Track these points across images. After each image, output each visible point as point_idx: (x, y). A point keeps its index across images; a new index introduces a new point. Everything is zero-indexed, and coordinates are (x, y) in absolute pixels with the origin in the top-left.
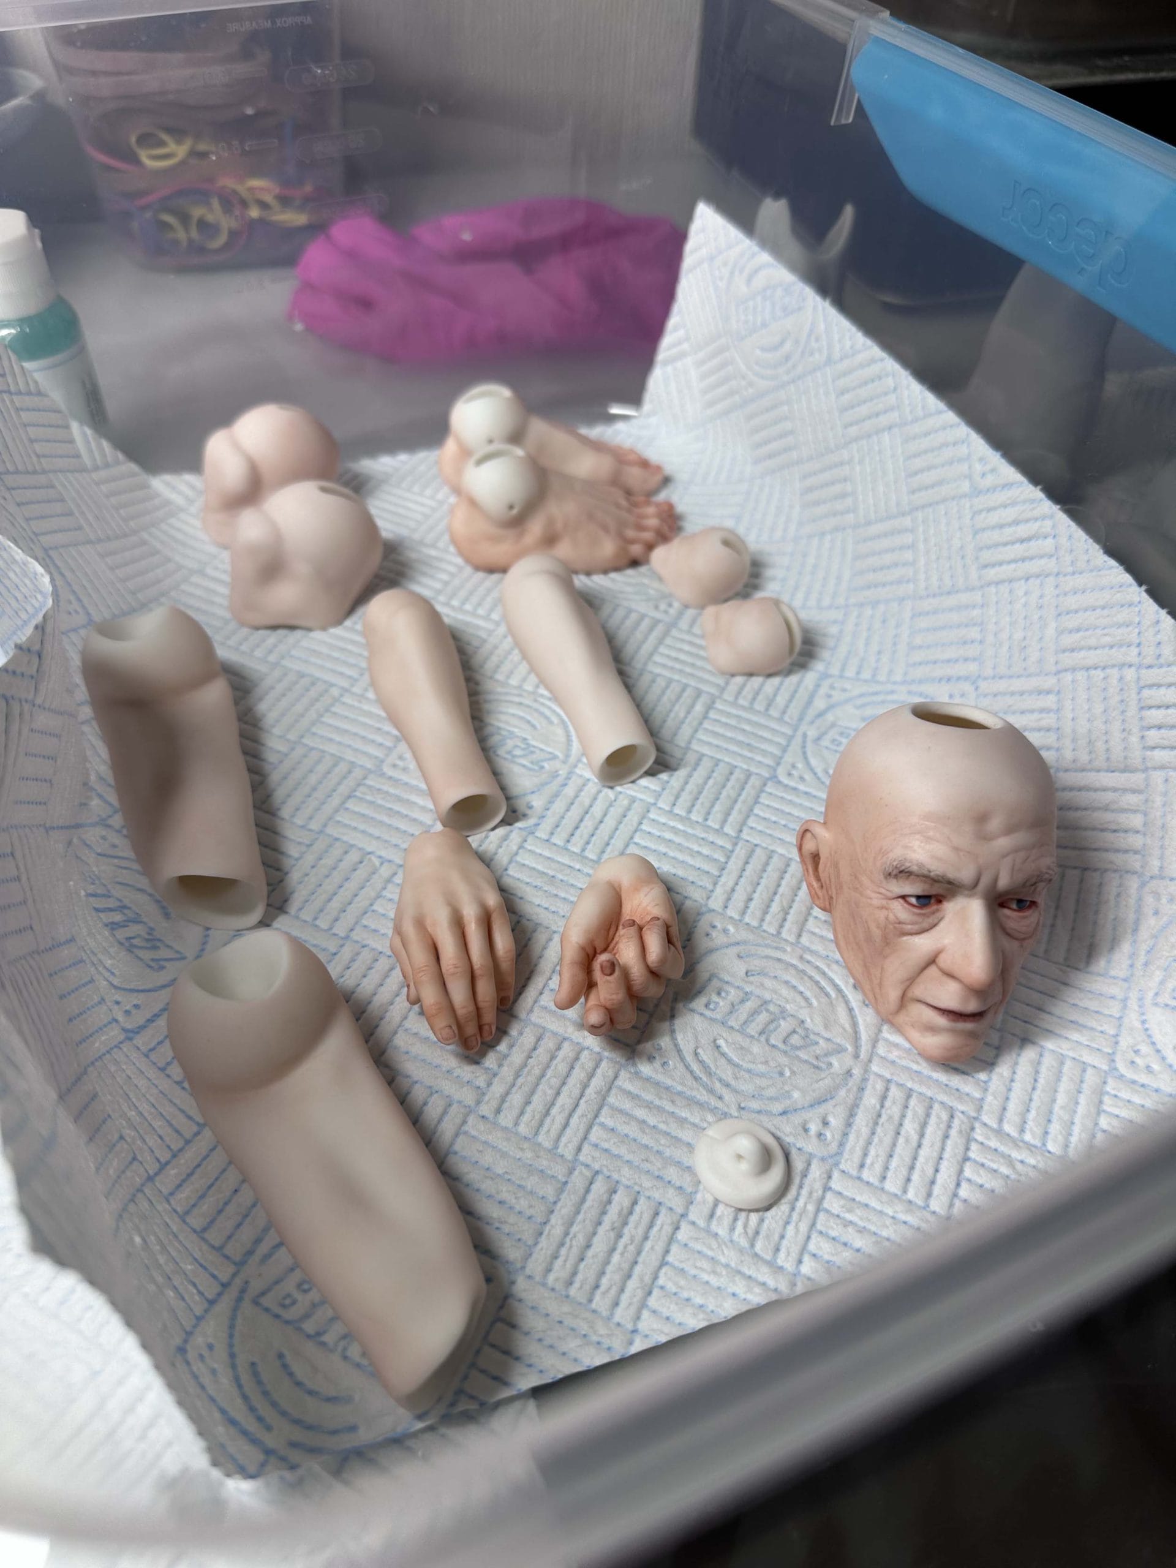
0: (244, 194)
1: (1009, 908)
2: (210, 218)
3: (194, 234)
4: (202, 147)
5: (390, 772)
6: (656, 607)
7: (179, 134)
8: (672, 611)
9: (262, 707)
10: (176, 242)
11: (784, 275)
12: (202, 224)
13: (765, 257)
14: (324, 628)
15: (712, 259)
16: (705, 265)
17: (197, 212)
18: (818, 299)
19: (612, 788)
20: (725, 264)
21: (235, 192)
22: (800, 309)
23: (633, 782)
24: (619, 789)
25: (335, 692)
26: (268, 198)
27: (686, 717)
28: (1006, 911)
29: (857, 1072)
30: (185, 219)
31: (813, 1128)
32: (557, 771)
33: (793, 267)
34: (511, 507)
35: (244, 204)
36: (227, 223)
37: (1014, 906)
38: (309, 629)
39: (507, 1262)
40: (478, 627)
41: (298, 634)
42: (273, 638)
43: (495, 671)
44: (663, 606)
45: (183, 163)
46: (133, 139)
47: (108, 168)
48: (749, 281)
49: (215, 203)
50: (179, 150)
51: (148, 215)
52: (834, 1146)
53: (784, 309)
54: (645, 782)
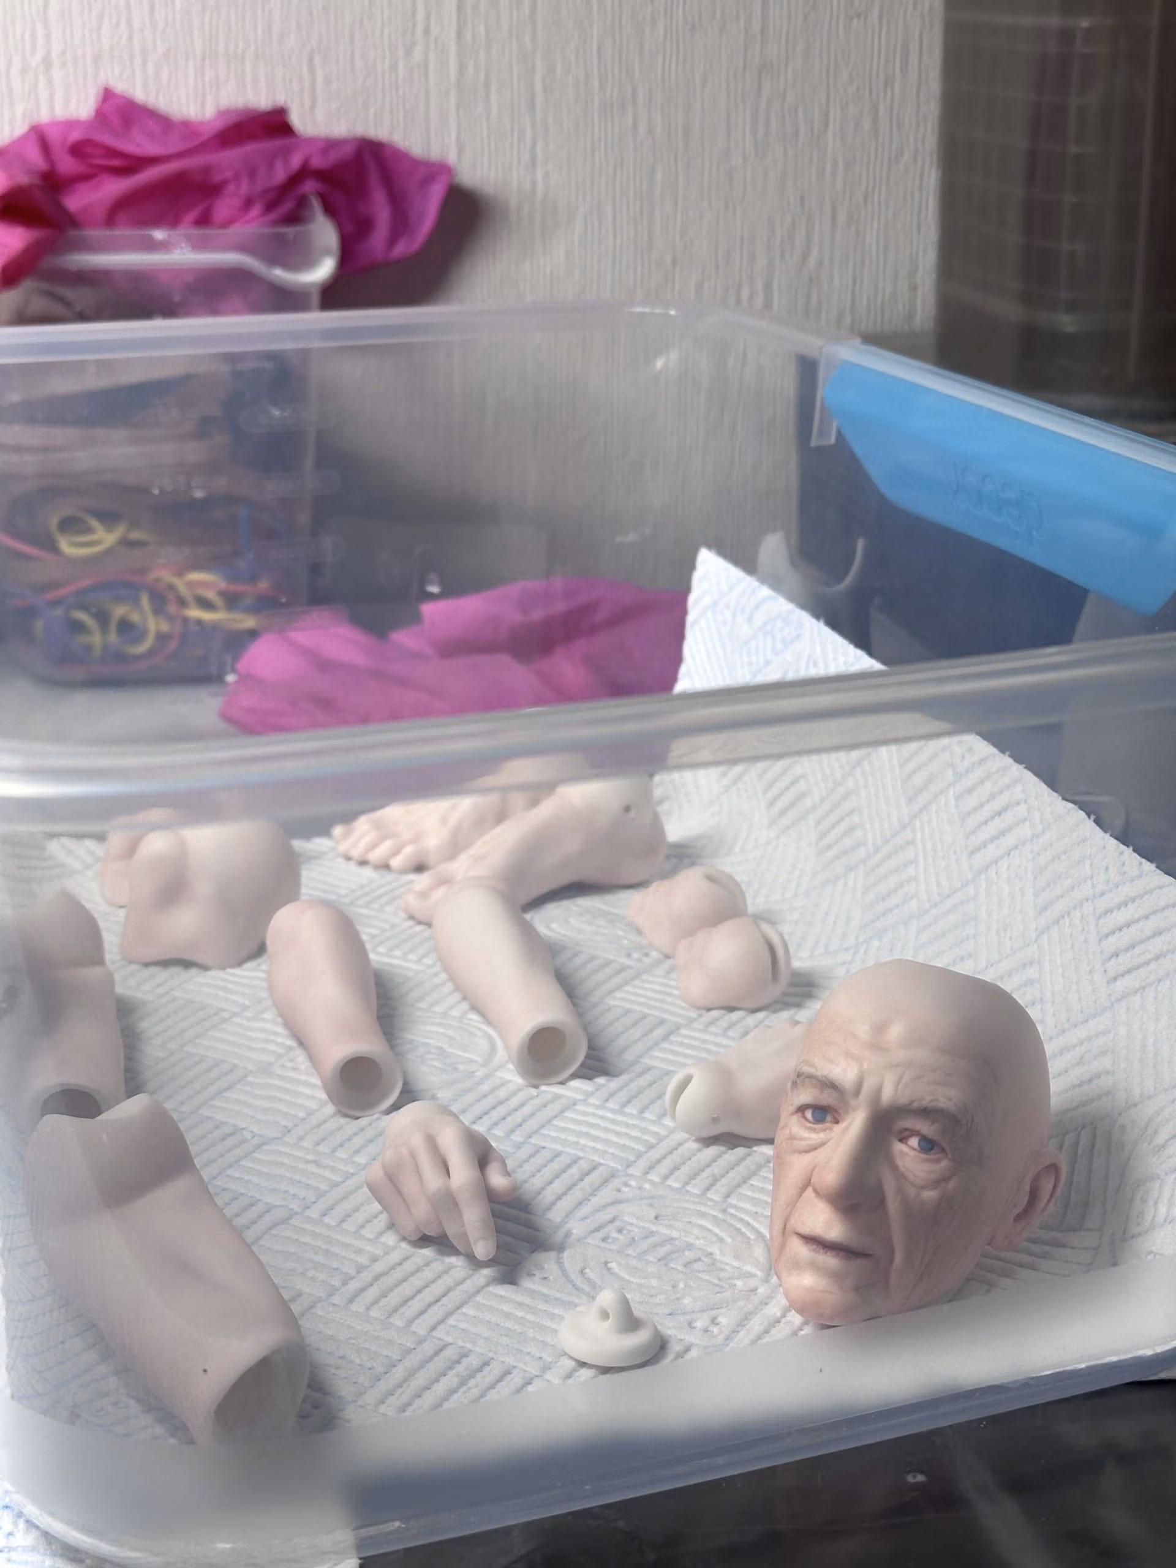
0: (183, 590)
2: (135, 617)
3: (113, 637)
4: (136, 535)
5: (279, 1072)
6: (629, 955)
7: (109, 518)
8: (647, 960)
9: (143, 1025)
10: (89, 648)
11: (782, 605)
12: (126, 627)
13: (765, 591)
14: (223, 968)
15: (715, 604)
16: (709, 614)
17: (119, 611)
18: (814, 621)
19: (536, 1087)
20: (727, 606)
21: (171, 587)
22: (799, 636)
23: (562, 1083)
24: (543, 1088)
25: (226, 1015)
26: (211, 595)
27: (640, 1039)
29: (761, 1290)
30: (103, 618)
31: (699, 1324)
32: (474, 1072)
33: (791, 598)
35: (182, 602)
36: (154, 625)
38: (205, 968)
39: (340, 1397)
40: (407, 969)
41: (194, 971)
42: (162, 974)
43: (420, 999)
44: (636, 955)
45: (110, 551)
46: (54, 522)
47: (20, 555)
48: (750, 620)
49: (145, 602)
50: (105, 538)
51: (59, 612)
52: (720, 1339)
53: (783, 641)
54: (576, 1083)
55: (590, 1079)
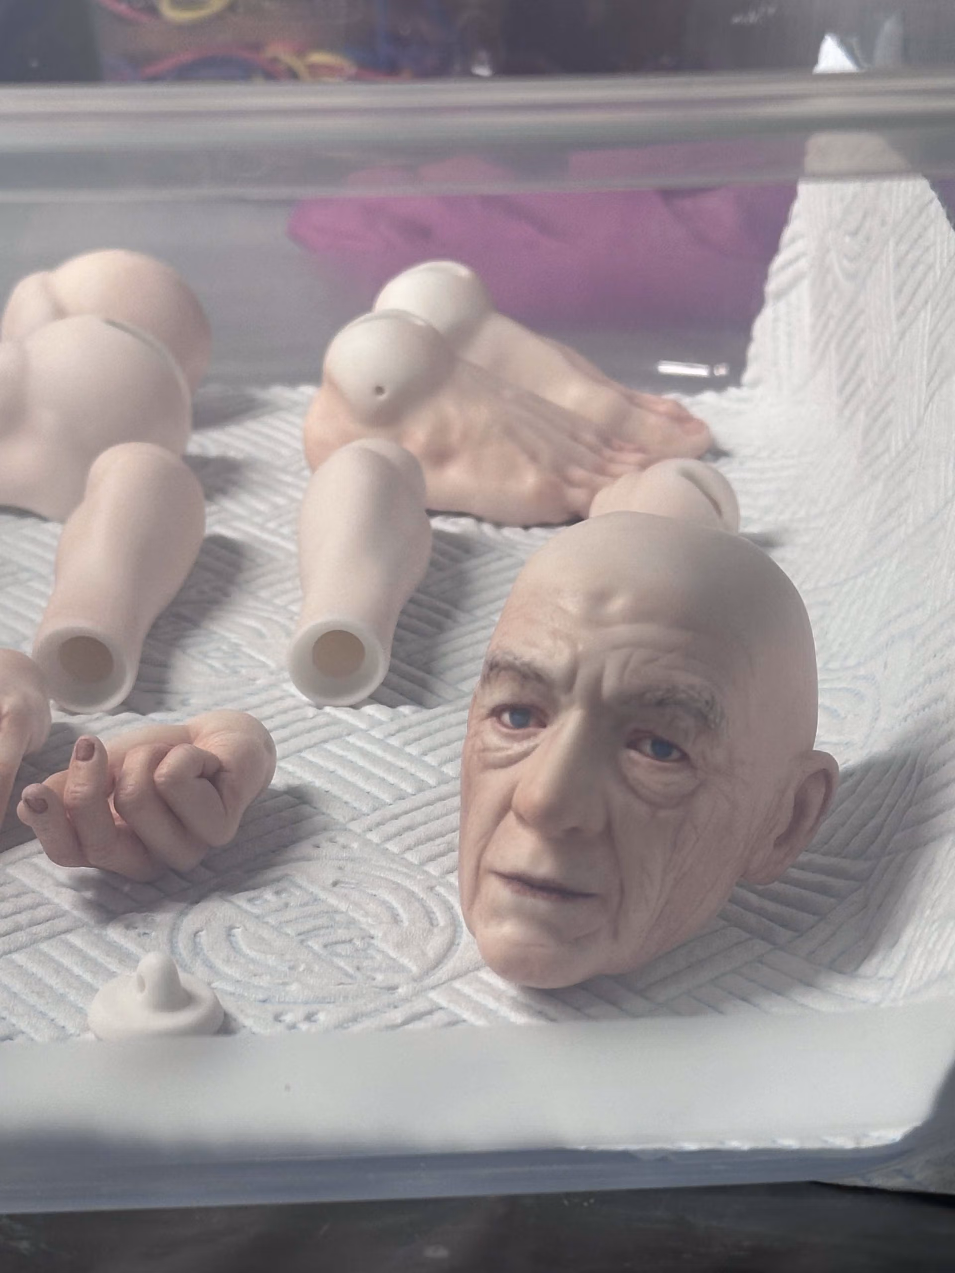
1: (641, 751)
19: (320, 707)
24: (328, 709)
28: (634, 754)
34: (379, 390)
37: (648, 748)
55: (393, 706)
